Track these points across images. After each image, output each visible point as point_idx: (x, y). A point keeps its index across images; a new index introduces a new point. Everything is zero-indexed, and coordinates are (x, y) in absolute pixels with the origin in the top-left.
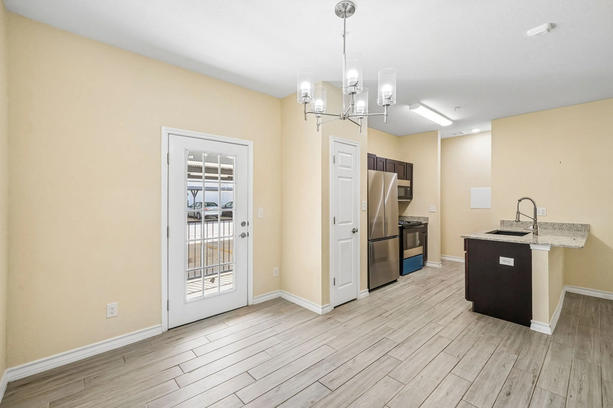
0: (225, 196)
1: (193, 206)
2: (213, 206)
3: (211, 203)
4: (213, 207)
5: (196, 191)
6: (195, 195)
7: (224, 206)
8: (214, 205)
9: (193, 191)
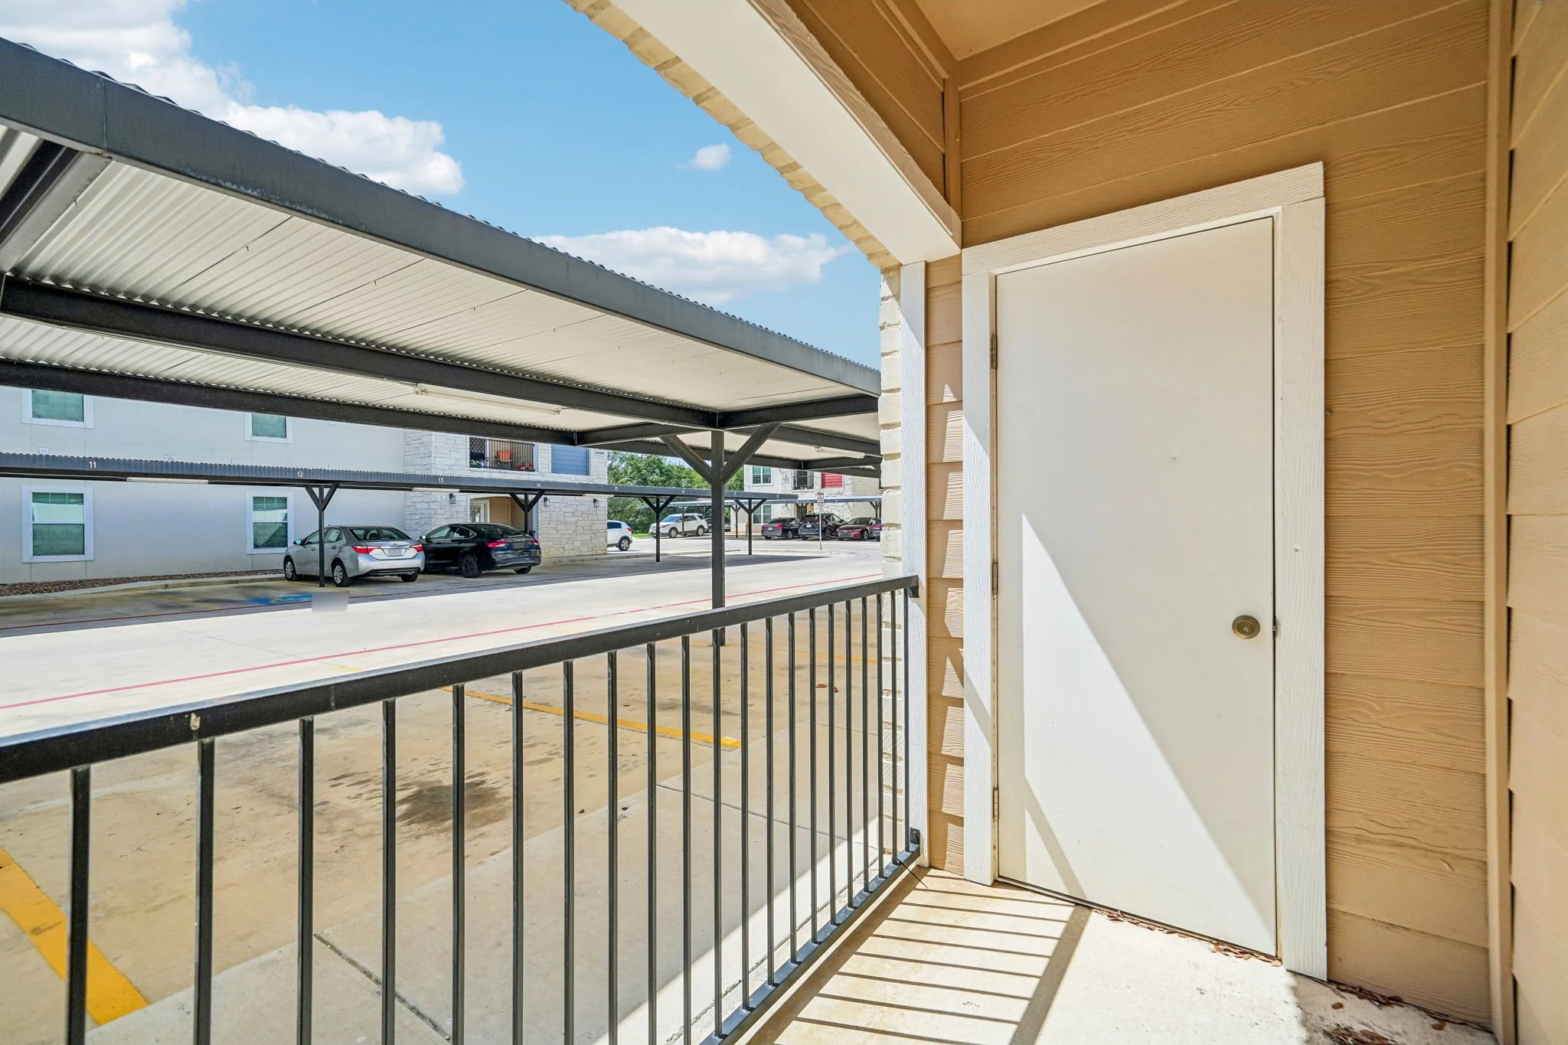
0: (419, 506)
1: (317, 538)
2: (392, 538)
3: (379, 529)
4: (392, 543)
5: (326, 491)
6: (322, 504)
7: (424, 537)
8: (396, 537)
9: (316, 490)
